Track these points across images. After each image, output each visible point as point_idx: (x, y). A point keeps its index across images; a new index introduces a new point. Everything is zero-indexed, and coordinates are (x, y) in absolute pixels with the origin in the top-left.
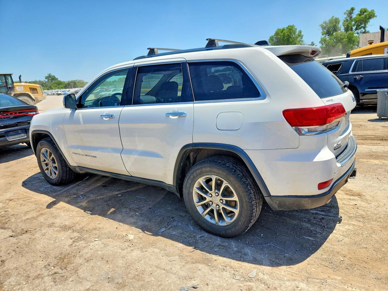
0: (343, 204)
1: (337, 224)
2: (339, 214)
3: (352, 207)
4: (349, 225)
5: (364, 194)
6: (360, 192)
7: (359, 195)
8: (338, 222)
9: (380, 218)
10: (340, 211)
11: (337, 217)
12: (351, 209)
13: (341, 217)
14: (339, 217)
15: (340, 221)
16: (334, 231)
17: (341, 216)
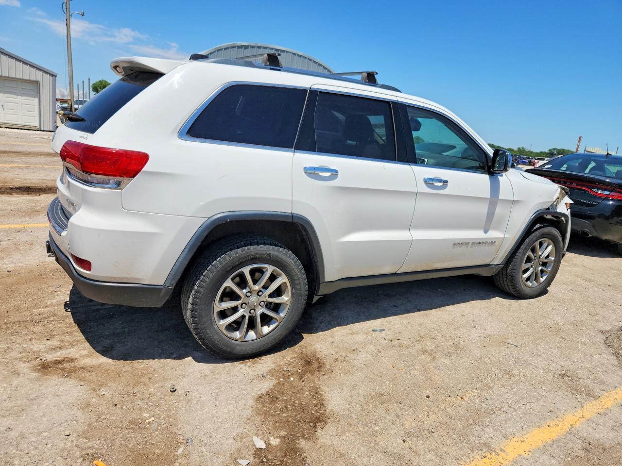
0: (70, 333)
1: (68, 300)
2: (72, 313)
3: (54, 333)
4: (53, 305)
5: (36, 374)
6: (45, 377)
7: (45, 367)
8: (68, 303)
9: (8, 329)
10: (72, 320)
11: (72, 309)
12: (55, 329)
13: (66, 311)
14: (69, 310)
15: (66, 305)
16: (69, 292)
17: (67, 313)
